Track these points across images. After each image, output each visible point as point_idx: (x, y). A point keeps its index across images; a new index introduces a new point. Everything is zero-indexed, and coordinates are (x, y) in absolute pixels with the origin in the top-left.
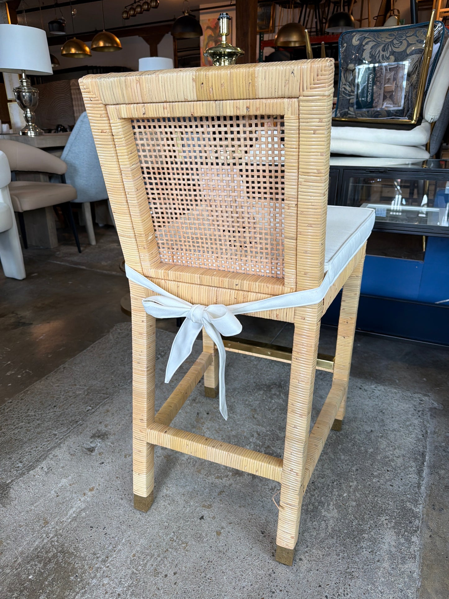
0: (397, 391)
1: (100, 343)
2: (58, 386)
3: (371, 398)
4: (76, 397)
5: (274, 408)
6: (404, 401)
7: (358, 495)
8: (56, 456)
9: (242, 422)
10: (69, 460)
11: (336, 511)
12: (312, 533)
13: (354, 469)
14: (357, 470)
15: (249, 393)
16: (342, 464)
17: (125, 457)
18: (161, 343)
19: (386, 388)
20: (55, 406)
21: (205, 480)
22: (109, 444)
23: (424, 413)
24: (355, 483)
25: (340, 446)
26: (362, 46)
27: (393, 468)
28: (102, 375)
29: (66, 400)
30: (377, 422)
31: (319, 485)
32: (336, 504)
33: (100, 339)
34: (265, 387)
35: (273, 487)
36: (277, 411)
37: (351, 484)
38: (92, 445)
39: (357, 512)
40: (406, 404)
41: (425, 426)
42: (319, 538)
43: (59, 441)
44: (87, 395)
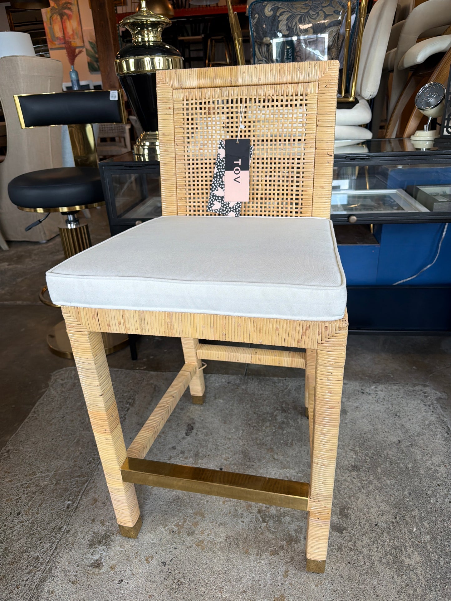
0: (398, 388)
1: (42, 404)
2: (11, 481)
3: (379, 401)
4: (43, 492)
5: (290, 441)
6: (409, 397)
7: (426, 525)
8: (52, 592)
9: (265, 469)
10: (73, 592)
11: (416, 553)
12: (408, 592)
13: (406, 493)
14: (410, 494)
15: (255, 428)
16: (392, 491)
17: (148, 561)
18: (121, 387)
19: (386, 386)
20: (18, 514)
21: (260, 563)
22: (118, 548)
23: (435, 407)
24: (417, 511)
25: (379, 468)
26: (277, 17)
27: (441, 480)
28: (65, 449)
29: (30, 500)
30: (399, 429)
31: (383, 525)
32: (412, 544)
33: (40, 397)
34: (269, 416)
35: (339, 545)
36: (296, 444)
37: (413, 513)
38: (96, 557)
39: (437, 547)
40: (414, 400)
41: (443, 422)
42: (418, 596)
43: (48, 567)
44: (56, 484)
